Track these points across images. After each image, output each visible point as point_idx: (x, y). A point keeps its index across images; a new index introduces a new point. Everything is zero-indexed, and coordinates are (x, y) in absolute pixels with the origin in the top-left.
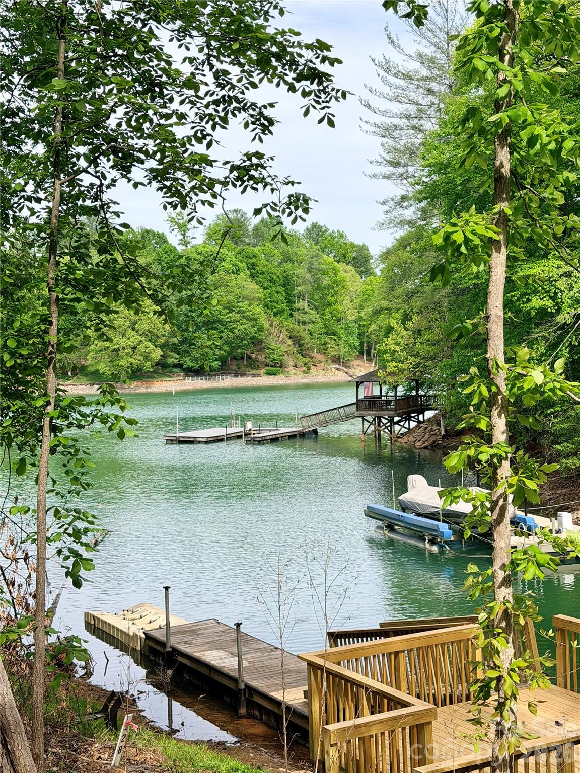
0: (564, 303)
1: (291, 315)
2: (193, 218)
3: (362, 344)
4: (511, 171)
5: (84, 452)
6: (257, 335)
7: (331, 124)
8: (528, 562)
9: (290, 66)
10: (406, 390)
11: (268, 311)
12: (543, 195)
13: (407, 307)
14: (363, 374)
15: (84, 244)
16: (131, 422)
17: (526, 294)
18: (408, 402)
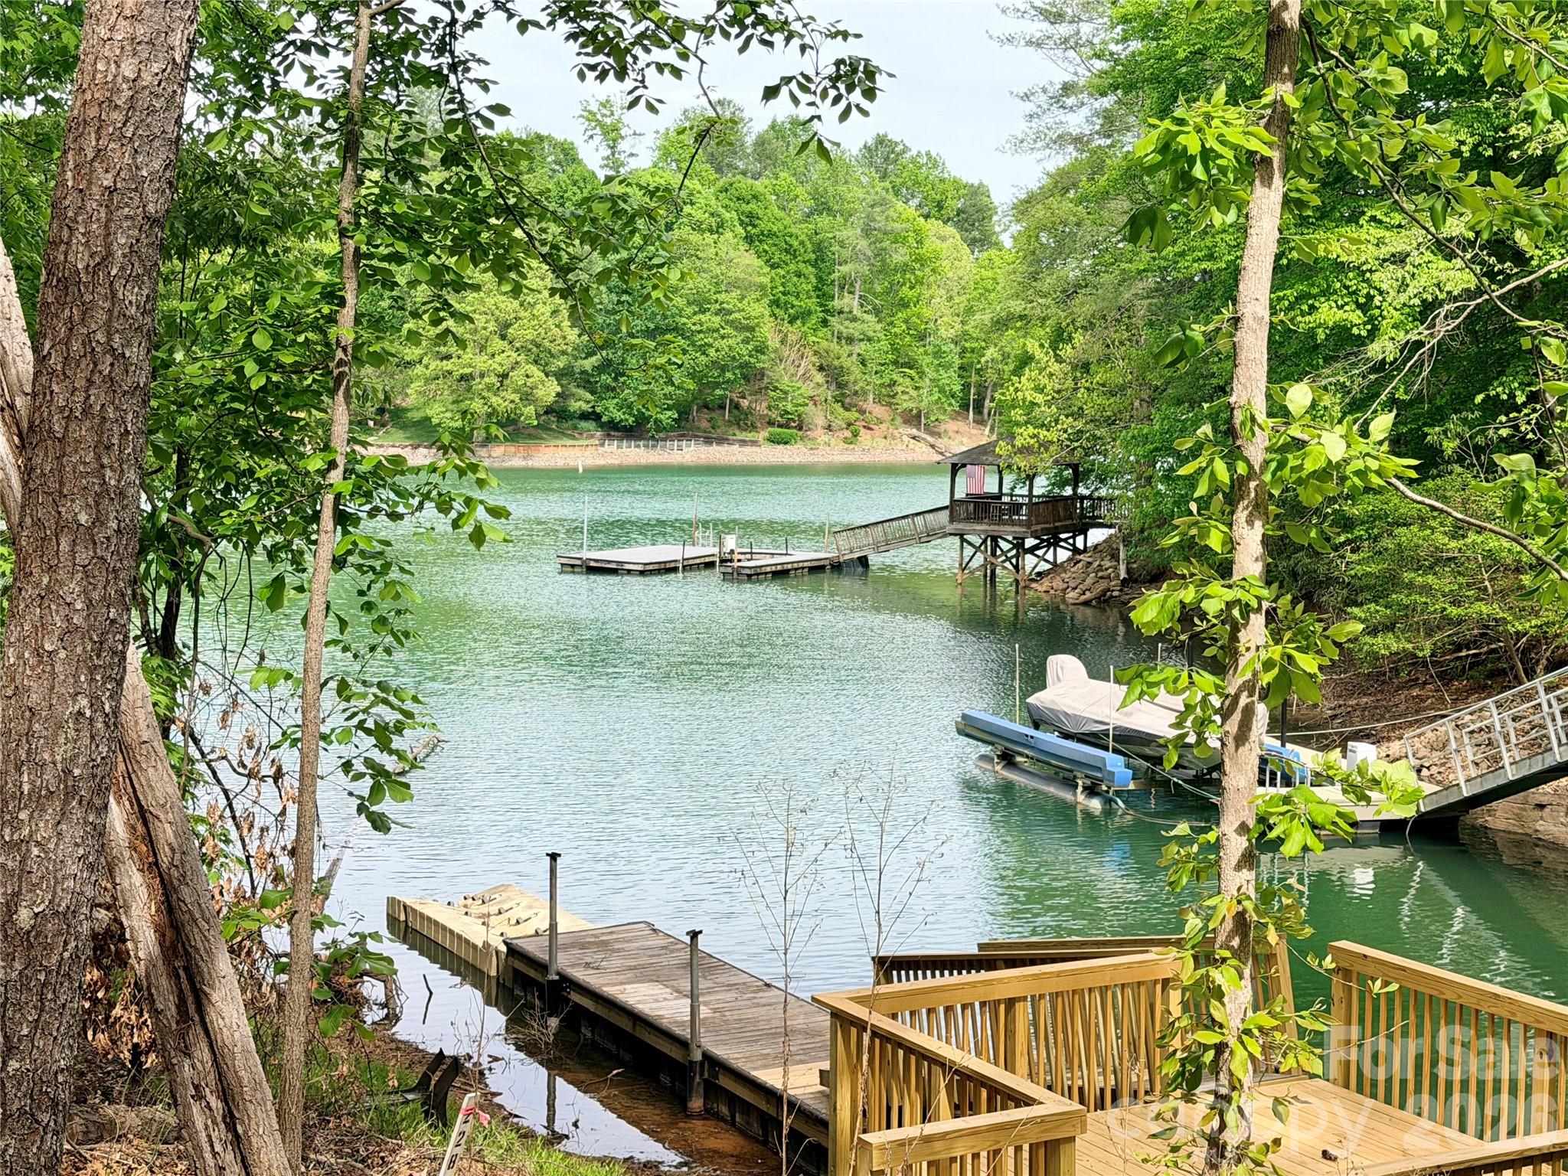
0: (1384, 318)
1: (825, 323)
2: (638, 99)
3: (966, 387)
4: (1302, 19)
5: (402, 570)
6: (752, 360)
8: (1292, 819)
10: (1053, 484)
11: (777, 311)
12: (1364, 74)
13: (1063, 314)
14: (965, 449)
15: (415, 145)
16: (496, 512)
17: (1309, 296)
18: (1055, 508)
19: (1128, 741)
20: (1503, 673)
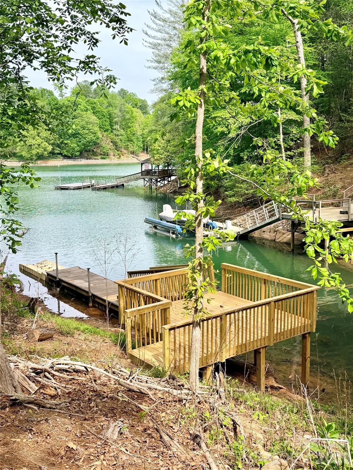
0: (231, 129)
1: (112, 132)
2: (63, 85)
3: (144, 146)
4: (207, 71)
5: (15, 194)
6: (96, 141)
7: (126, 43)
8: (209, 243)
9: (107, 15)
10: (163, 167)
11: (101, 129)
12: (220, 83)
13: (164, 129)
14: (144, 159)
15: (11, 96)
16: (37, 180)
17: (215, 125)
18: (164, 172)
19: (181, 223)
20: (256, 204)
